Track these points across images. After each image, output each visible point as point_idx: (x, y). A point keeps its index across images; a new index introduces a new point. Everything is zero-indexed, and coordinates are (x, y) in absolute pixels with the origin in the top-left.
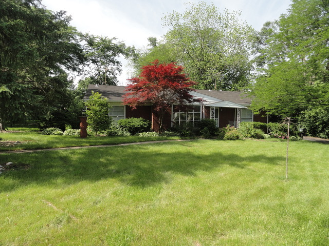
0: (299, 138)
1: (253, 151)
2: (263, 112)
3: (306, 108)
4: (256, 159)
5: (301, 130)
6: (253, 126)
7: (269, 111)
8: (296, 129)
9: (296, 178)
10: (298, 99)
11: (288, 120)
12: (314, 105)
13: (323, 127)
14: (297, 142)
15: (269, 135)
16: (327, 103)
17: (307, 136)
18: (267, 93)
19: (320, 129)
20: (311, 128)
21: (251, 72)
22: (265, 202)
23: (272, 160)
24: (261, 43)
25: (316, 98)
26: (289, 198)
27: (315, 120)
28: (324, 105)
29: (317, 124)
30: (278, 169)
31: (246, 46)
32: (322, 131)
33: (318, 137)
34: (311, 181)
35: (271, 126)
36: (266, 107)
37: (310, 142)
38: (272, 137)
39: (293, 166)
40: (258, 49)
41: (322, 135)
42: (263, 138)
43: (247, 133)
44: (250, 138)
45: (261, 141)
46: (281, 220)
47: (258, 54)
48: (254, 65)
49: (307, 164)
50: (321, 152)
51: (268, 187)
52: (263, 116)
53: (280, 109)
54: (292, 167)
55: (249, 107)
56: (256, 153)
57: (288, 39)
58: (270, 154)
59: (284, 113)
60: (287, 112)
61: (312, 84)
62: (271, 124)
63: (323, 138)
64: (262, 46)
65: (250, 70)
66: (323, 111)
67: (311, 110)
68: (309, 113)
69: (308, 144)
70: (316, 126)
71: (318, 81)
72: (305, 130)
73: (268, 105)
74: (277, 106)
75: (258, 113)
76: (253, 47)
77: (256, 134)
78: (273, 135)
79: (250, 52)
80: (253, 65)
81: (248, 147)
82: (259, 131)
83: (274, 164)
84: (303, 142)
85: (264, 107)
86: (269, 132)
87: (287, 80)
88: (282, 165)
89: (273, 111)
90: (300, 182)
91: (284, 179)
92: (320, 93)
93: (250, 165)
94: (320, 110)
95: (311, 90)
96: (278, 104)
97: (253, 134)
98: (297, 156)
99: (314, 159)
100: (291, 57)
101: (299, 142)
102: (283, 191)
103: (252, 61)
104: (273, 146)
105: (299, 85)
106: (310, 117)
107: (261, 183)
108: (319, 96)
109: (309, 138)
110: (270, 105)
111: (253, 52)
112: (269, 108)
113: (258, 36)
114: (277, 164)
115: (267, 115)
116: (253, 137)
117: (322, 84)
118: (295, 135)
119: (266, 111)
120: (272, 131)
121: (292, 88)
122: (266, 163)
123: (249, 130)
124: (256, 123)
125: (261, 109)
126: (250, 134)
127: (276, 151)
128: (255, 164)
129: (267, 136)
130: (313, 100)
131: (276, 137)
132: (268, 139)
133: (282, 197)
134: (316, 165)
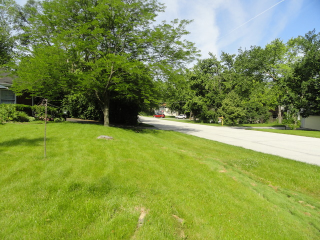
0: (63, 119)
1: (12, 135)
2: (26, 94)
3: (68, 93)
4: (15, 142)
5: (65, 113)
6: (15, 109)
7: (34, 94)
8: (61, 112)
9: (54, 155)
10: (61, 83)
11: (45, 102)
12: (75, 90)
13: (83, 110)
14: (60, 123)
15: (34, 118)
16: (83, 89)
17: (70, 117)
18: (30, 74)
19: (80, 111)
20: (73, 111)
21: (13, 49)
22: (18, 184)
23: (33, 142)
24: (25, 21)
25: (76, 84)
26: (44, 174)
27: (77, 103)
28: (83, 90)
29: (78, 107)
30: (38, 149)
31: (7, 19)
32: (82, 113)
33: (79, 118)
34: (67, 156)
35: (36, 108)
36: (30, 88)
37: (71, 122)
38: (37, 119)
39: (54, 145)
40: (21, 25)
41: (82, 116)
42: (27, 121)
43: (8, 116)
44: (12, 122)
45: (25, 124)
46: (33, 197)
47: (22, 32)
48: (18, 42)
49: (66, 142)
50: (79, 130)
51: (24, 169)
52: (27, 98)
53: (44, 91)
54: (52, 146)
55: (9, 87)
56: (16, 137)
57: (52, 24)
58: (32, 137)
59: (48, 96)
60: (51, 95)
61: (74, 71)
62: (36, 106)
63: (82, 119)
64: (26, 24)
65: (12, 47)
66: (82, 96)
67: (73, 94)
68: (72, 97)
69: (70, 124)
70: (78, 108)
71: (78, 70)
72: (68, 112)
73: (31, 87)
74: (42, 89)
75: (21, 94)
76: (15, 21)
77: (20, 117)
78: (39, 118)
79: (11, 26)
80: (16, 42)
81: (7, 131)
82: (22, 114)
83: (34, 146)
84: (66, 123)
85: (28, 88)
86: (34, 115)
87: (51, 64)
88: (42, 146)
89: (38, 93)
90: (57, 159)
91: (43, 158)
92: (79, 80)
93: (6, 150)
94: (80, 95)
95: (72, 77)
96: (42, 87)
97: (15, 117)
98: (59, 135)
99: (72, 137)
100: (55, 42)
101: (62, 123)
102: (39, 169)
103: (14, 37)
104: (37, 128)
105: (62, 71)
106: (73, 101)
107: (16, 166)
108: (78, 83)
109: (72, 119)
110: (34, 87)
111: (15, 28)
112: (33, 90)
113: (21, 11)
114: (38, 145)
115: (32, 97)
116: (15, 120)
117: (81, 73)
118: (59, 117)
119: (30, 93)
120: (37, 113)
121: (55, 72)
122: (26, 145)
123: (10, 113)
124: (19, 105)
125: (24, 91)
126: (11, 116)
127: (39, 133)
128: (13, 148)
129: (31, 118)
130: (73, 86)
131: (42, 119)
132: (33, 122)
133: (37, 175)
134: (73, 141)
